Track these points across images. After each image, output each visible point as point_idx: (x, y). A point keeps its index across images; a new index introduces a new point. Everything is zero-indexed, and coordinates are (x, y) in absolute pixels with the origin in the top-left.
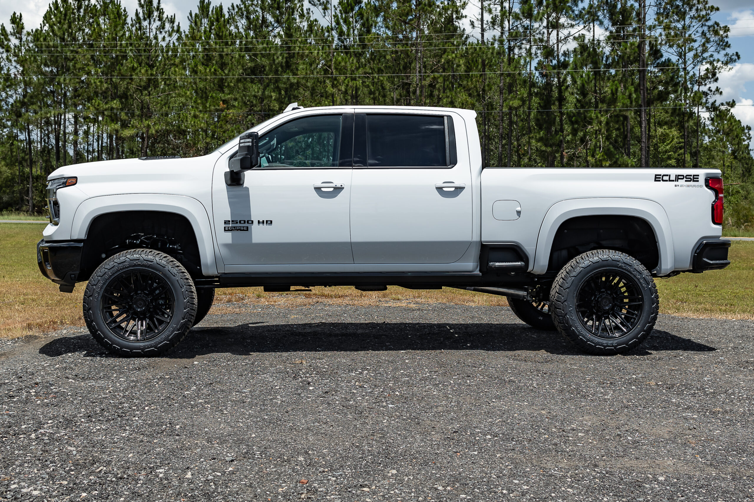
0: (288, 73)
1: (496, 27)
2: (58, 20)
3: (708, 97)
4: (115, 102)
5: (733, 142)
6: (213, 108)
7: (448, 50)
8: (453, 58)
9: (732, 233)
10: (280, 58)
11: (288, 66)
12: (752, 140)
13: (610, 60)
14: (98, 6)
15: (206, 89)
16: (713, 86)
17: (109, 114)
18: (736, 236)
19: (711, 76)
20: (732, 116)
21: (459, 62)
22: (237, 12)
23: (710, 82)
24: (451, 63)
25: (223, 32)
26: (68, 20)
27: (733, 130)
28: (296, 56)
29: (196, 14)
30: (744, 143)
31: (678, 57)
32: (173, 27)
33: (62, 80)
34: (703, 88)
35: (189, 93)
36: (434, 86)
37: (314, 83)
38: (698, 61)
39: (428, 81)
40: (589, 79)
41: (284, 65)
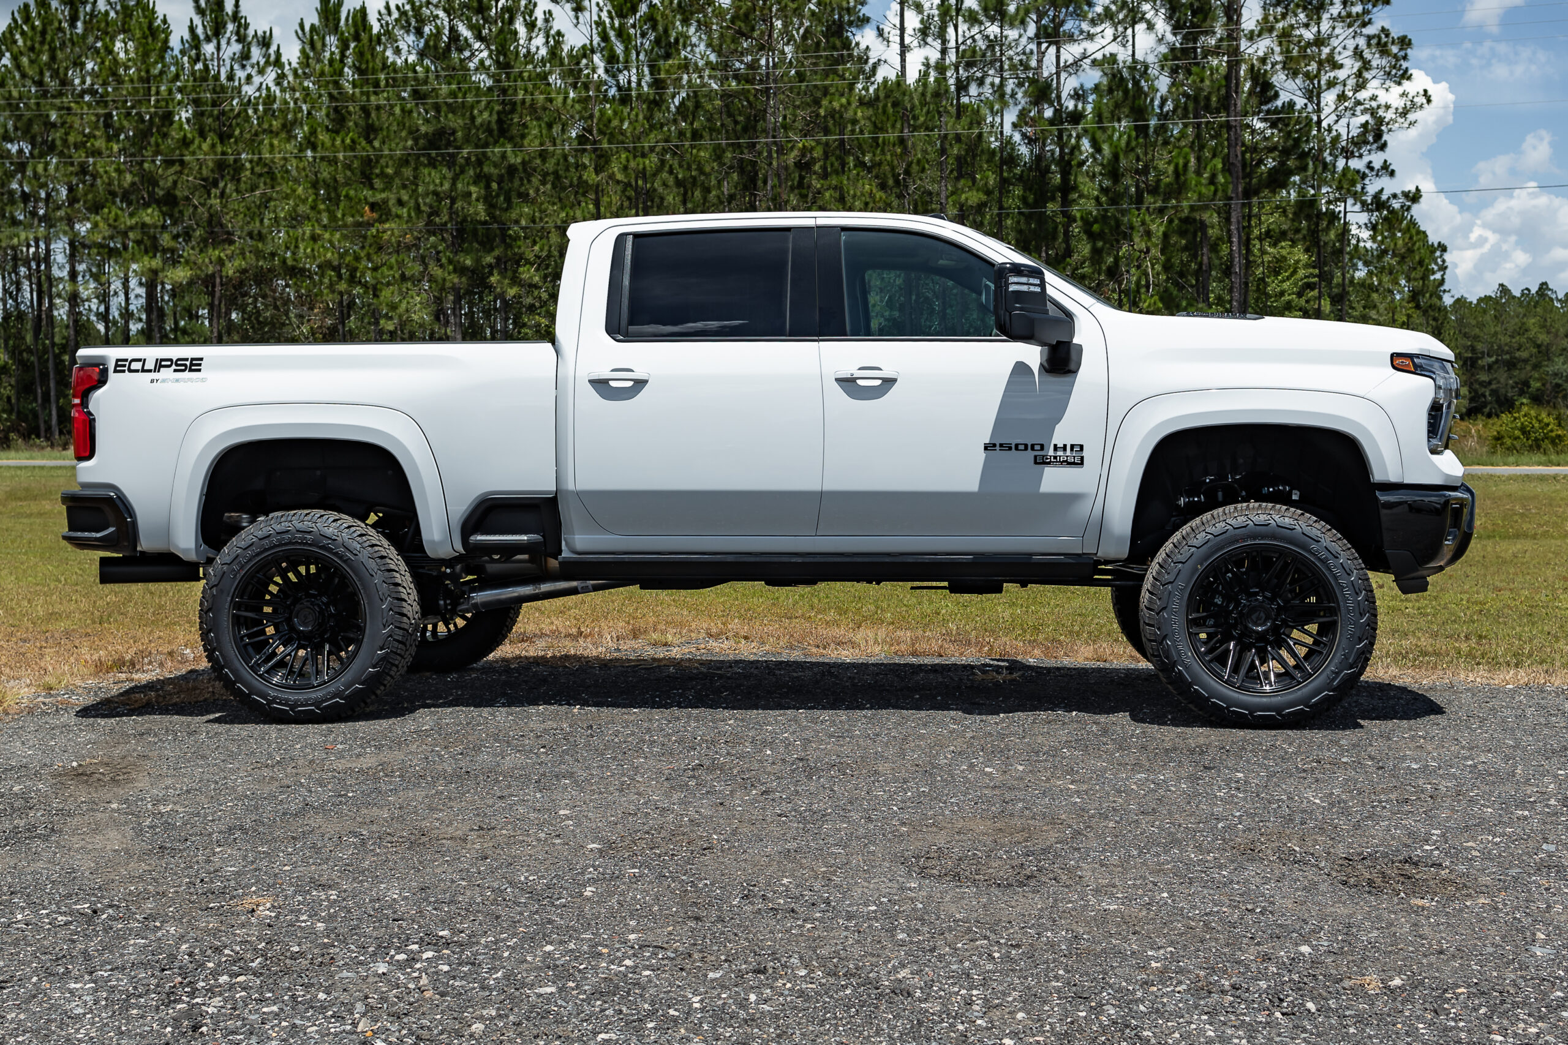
0: (503, 144)
1: (929, 40)
2: (29, 43)
3: (1367, 181)
4: (149, 211)
5: (1413, 275)
6: (350, 220)
7: (832, 90)
8: (842, 106)
10: (486, 115)
11: (502, 130)
12: (1447, 271)
13: (1169, 106)
14: (112, 14)
15: (335, 180)
16: (1377, 159)
17: (139, 237)
19: (1371, 139)
20: (1413, 223)
21: (856, 114)
22: (396, 20)
23: (1369, 151)
24: (838, 116)
25: (367, 62)
26: (50, 44)
27: (1413, 251)
28: (519, 109)
29: (313, 26)
30: (1432, 278)
31: (1306, 101)
32: (267, 56)
33: (40, 168)
34: (1356, 164)
35: (300, 190)
36: (803, 166)
37: (558, 164)
38: (1346, 108)
39: (792, 157)
40: (1128, 143)
41: (495, 127)
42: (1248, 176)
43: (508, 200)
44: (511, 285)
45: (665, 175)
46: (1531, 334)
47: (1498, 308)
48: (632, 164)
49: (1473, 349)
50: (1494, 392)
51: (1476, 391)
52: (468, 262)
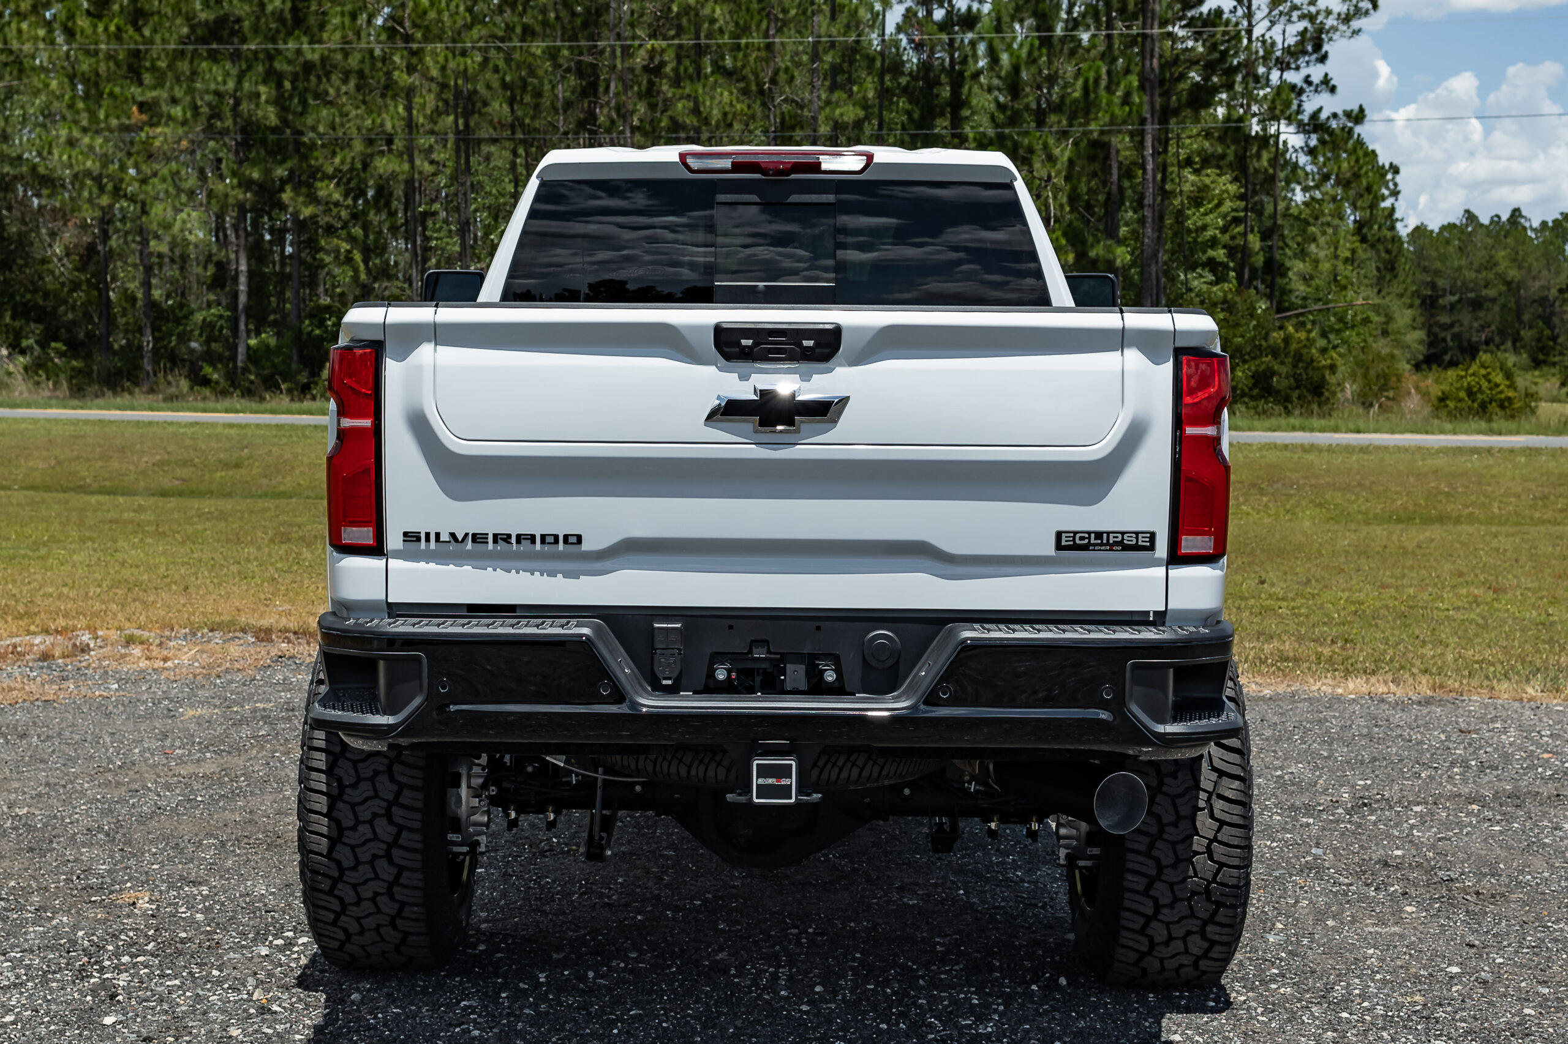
0: (298, 38)
3: (1304, 98)
5: (1359, 202)
6: (114, 122)
9: (1351, 426)
11: (297, 20)
12: (1400, 197)
15: (97, 74)
16: (1317, 73)
18: (1359, 432)
19: (1310, 48)
20: (1360, 143)
21: (714, 11)
23: (1308, 63)
24: (692, 14)
27: (1360, 175)
30: (1383, 205)
34: (1292, 77)
35: (54, 84)
36: (654, 70)
37: (363, 61)
38: (1281, 13)
39: (640, 59)
40: (1030, 53)
41: (288, 16)
42: (1166, 94)
43: (304, 103)
44: (306, 205)
45: (488, 75)
46: (1501, 269)
47: (1463, 237)
48: (452, 65)
49: (1433, 285)
50: (1457, 337)
51: (1436, 335)
52: (256, 175)
